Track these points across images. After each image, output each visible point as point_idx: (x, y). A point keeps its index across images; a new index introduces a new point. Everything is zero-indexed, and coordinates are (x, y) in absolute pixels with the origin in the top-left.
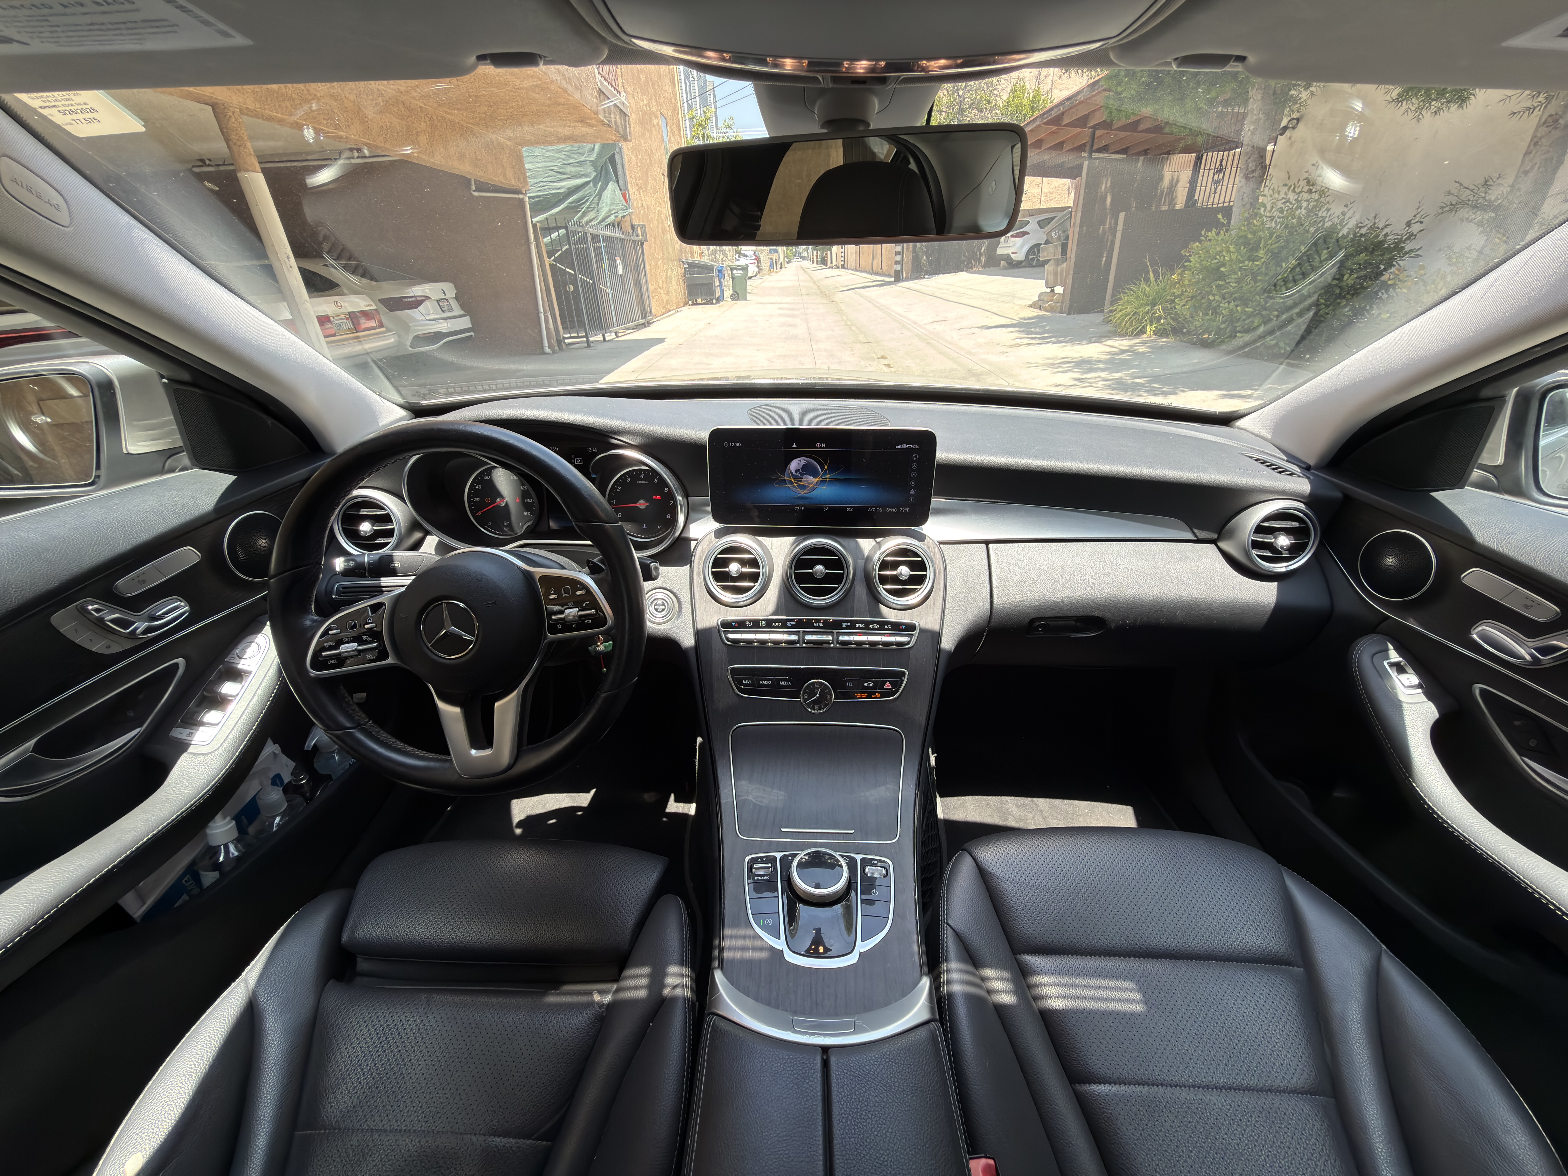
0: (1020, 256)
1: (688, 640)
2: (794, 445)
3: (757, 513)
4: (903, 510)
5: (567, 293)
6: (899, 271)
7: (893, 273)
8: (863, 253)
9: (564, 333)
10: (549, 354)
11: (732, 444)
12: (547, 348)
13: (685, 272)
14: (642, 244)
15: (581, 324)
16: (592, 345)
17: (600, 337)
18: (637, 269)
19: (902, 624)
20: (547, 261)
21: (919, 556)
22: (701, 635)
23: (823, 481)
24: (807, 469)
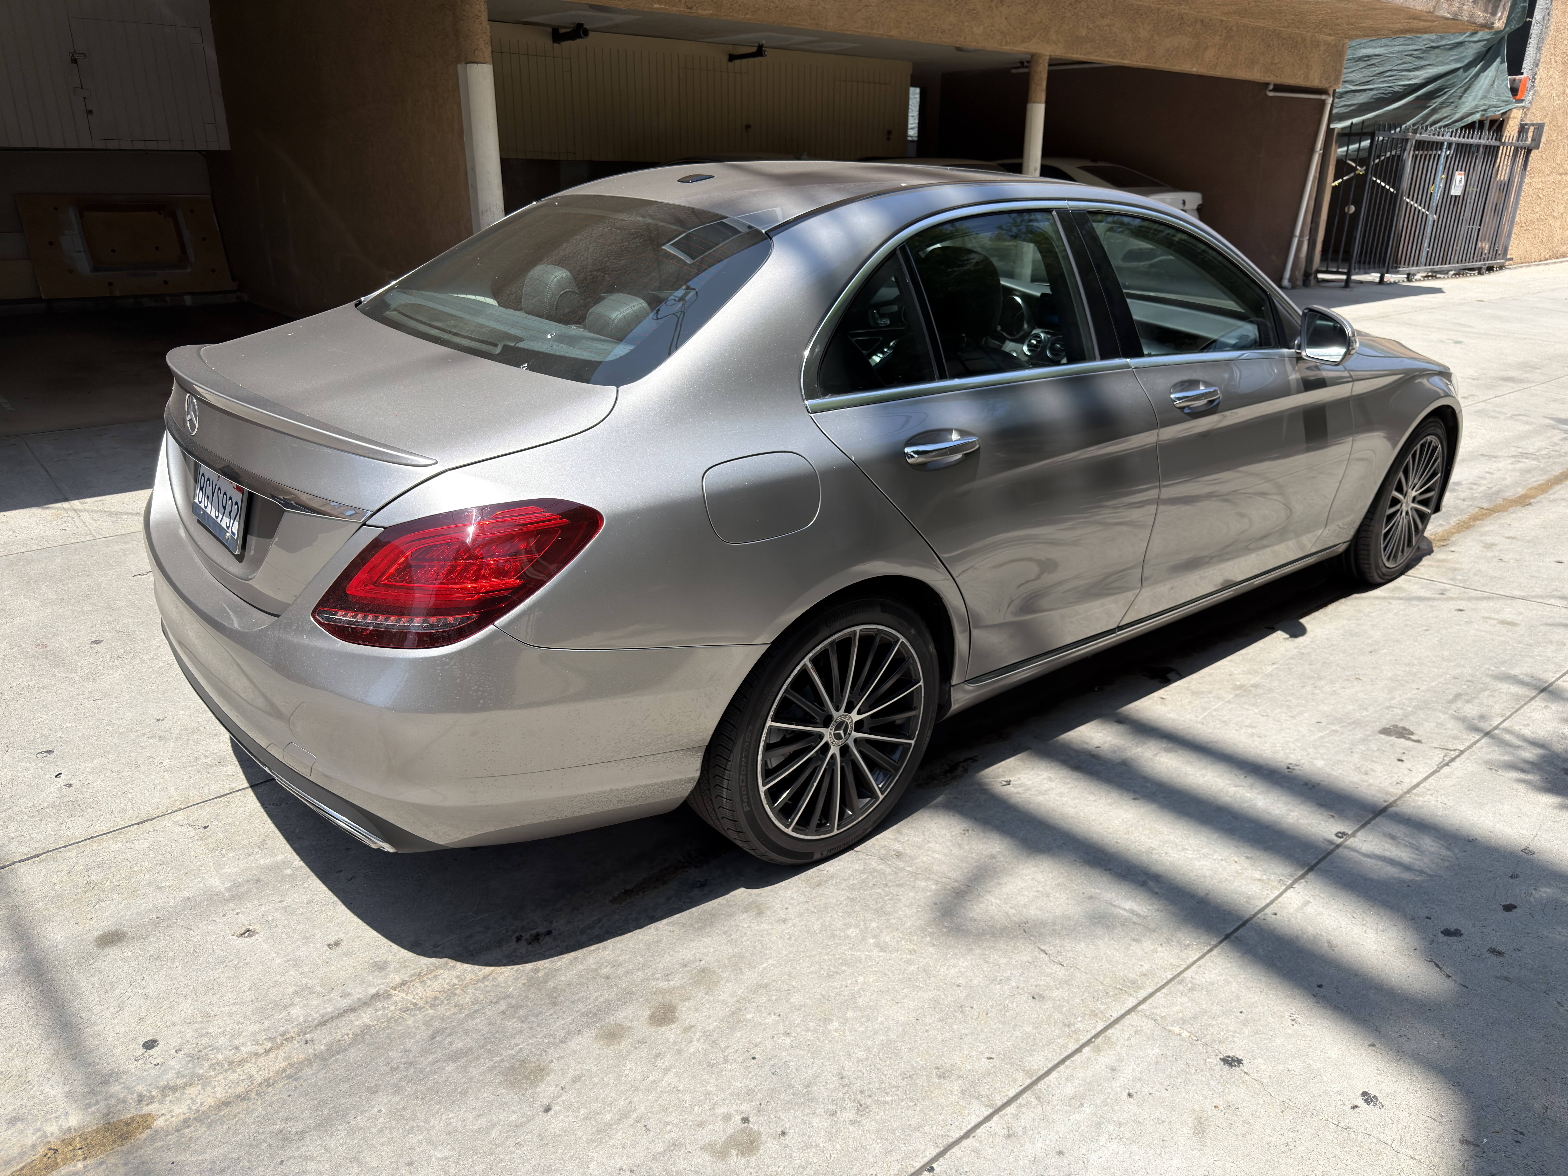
9: (1319, 265)
12: (1287, 281)
14: (1529, 151)
15: (1347, 259)
16: (1352, 285)
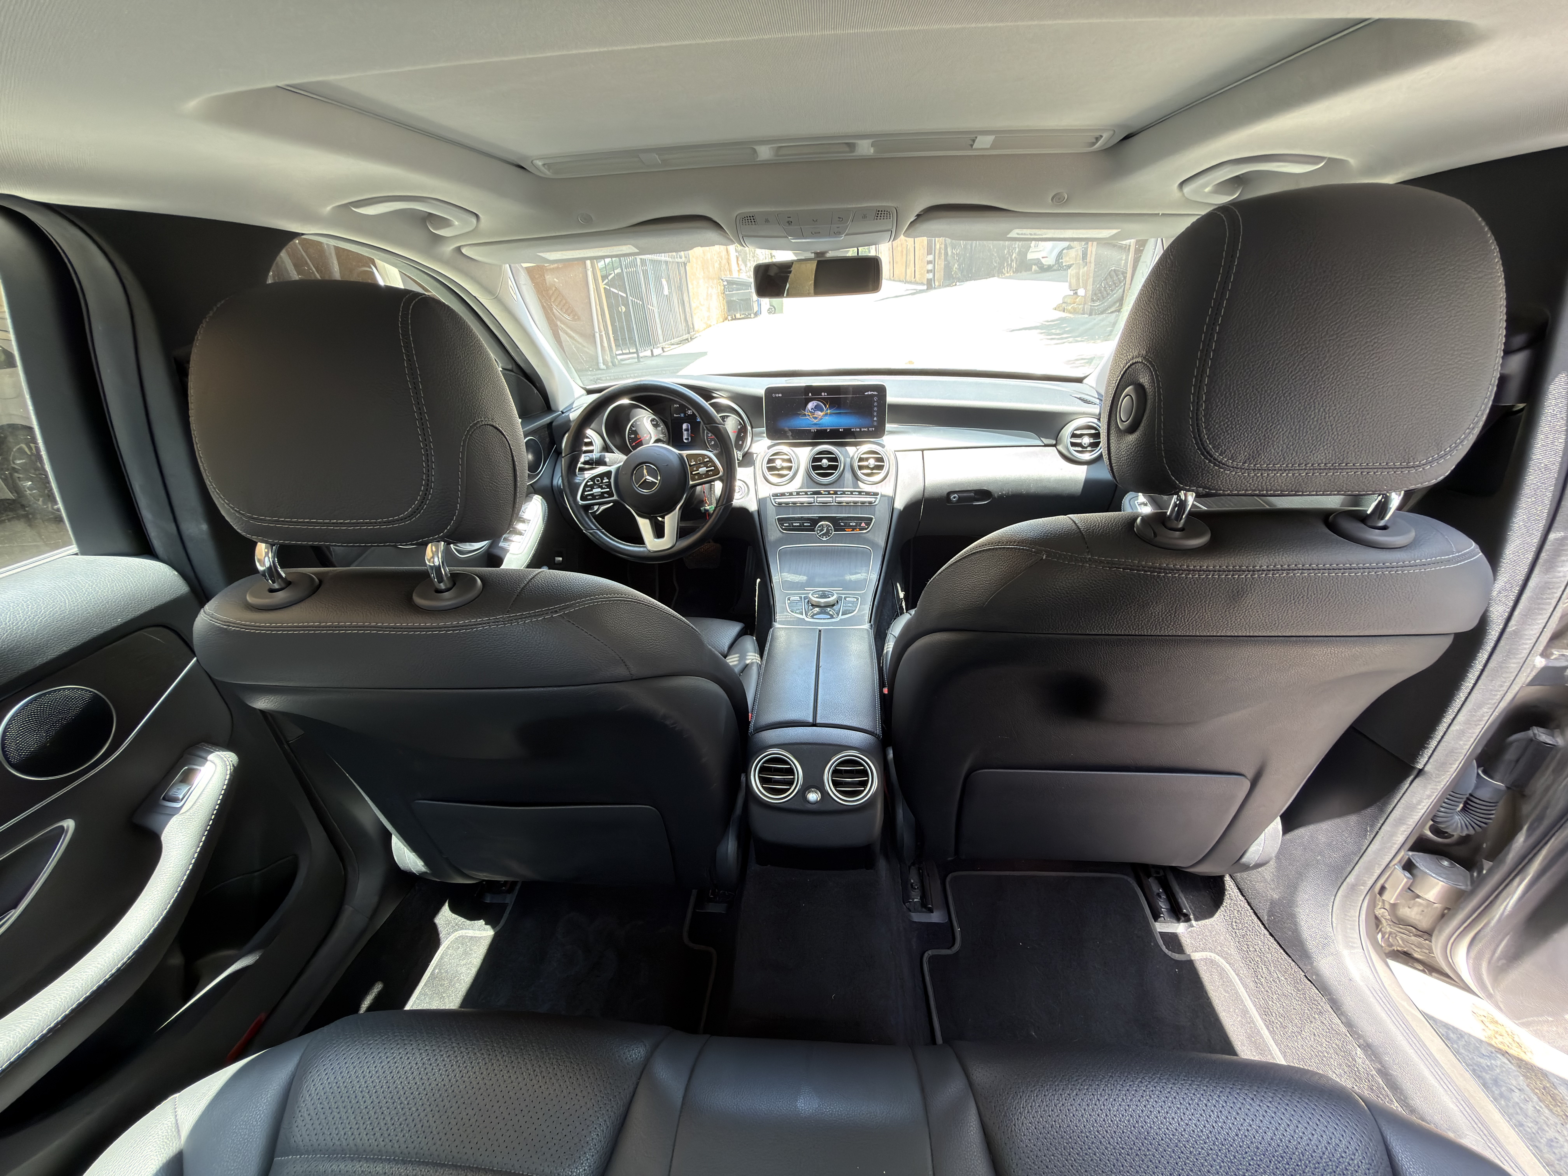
0: (1050, 261)
1: (753, 507)
2: (810, 395)
3: (791, 434)
4: (871, 429)
5: (619, 313)
6: (931, 279)
7: (925, 282)
8: (897, 263)
9: (617, 350)
10: (604, 369)
11: (777, 395)
12: (602, 364)
13: (724, 289)
14: (685, 264)
15: (632, 342)
16: (641, 360)
17: (648, 353)
18: (680, 288)
19: (871, 492)
20: (602, 286)
21: (880, 454)
22: (761, 502)
23: (827, 414)
24: (817, 408)
